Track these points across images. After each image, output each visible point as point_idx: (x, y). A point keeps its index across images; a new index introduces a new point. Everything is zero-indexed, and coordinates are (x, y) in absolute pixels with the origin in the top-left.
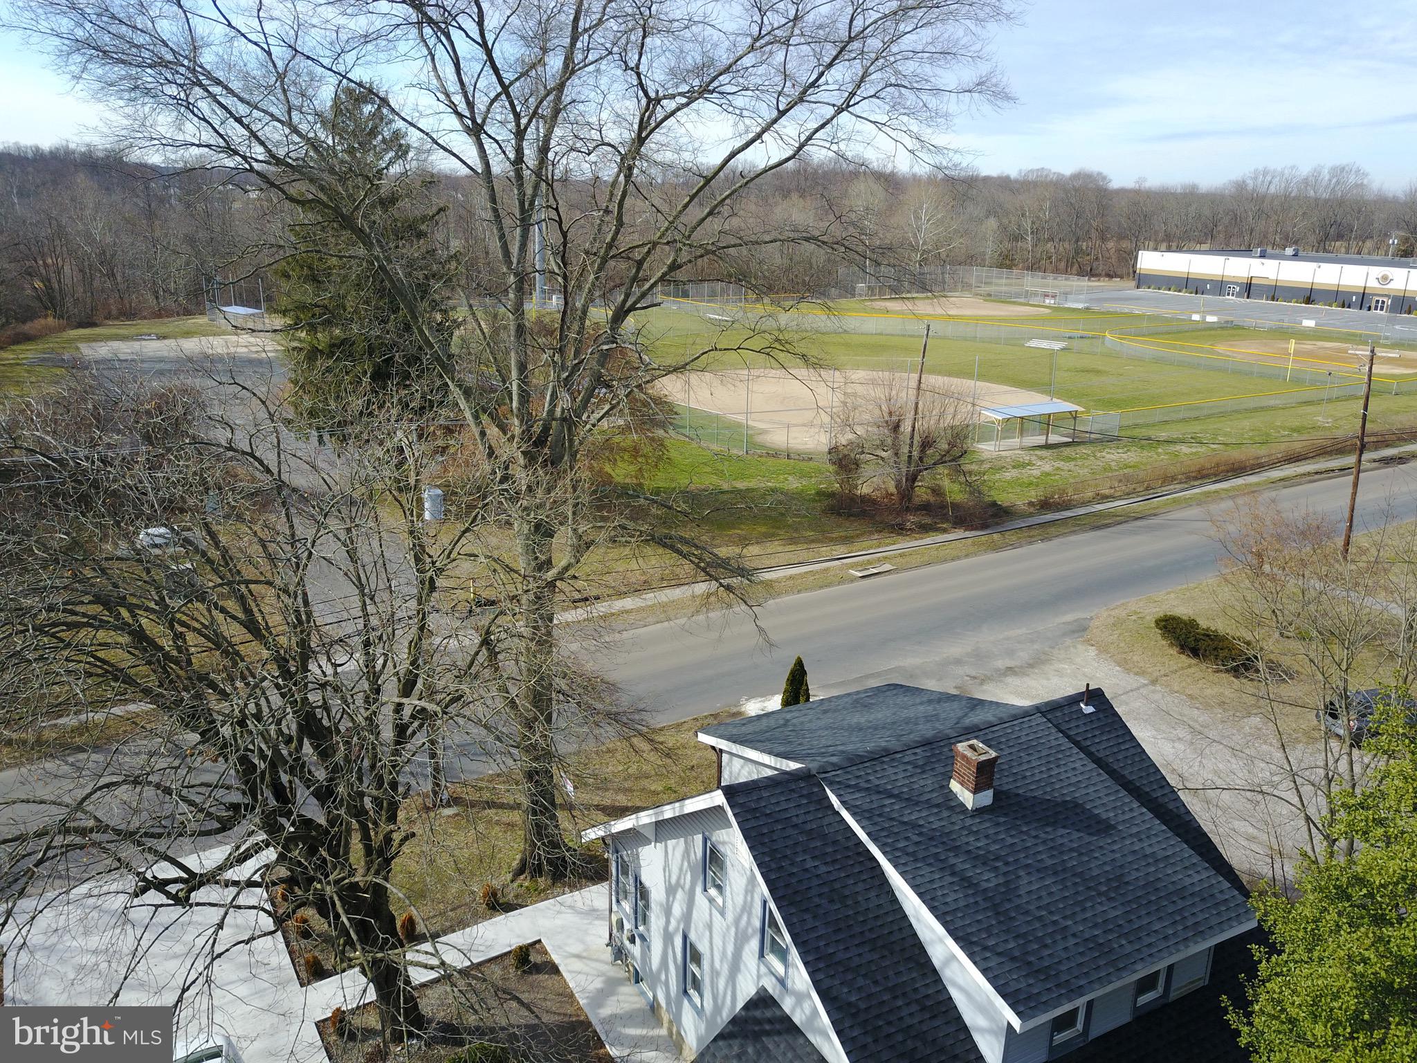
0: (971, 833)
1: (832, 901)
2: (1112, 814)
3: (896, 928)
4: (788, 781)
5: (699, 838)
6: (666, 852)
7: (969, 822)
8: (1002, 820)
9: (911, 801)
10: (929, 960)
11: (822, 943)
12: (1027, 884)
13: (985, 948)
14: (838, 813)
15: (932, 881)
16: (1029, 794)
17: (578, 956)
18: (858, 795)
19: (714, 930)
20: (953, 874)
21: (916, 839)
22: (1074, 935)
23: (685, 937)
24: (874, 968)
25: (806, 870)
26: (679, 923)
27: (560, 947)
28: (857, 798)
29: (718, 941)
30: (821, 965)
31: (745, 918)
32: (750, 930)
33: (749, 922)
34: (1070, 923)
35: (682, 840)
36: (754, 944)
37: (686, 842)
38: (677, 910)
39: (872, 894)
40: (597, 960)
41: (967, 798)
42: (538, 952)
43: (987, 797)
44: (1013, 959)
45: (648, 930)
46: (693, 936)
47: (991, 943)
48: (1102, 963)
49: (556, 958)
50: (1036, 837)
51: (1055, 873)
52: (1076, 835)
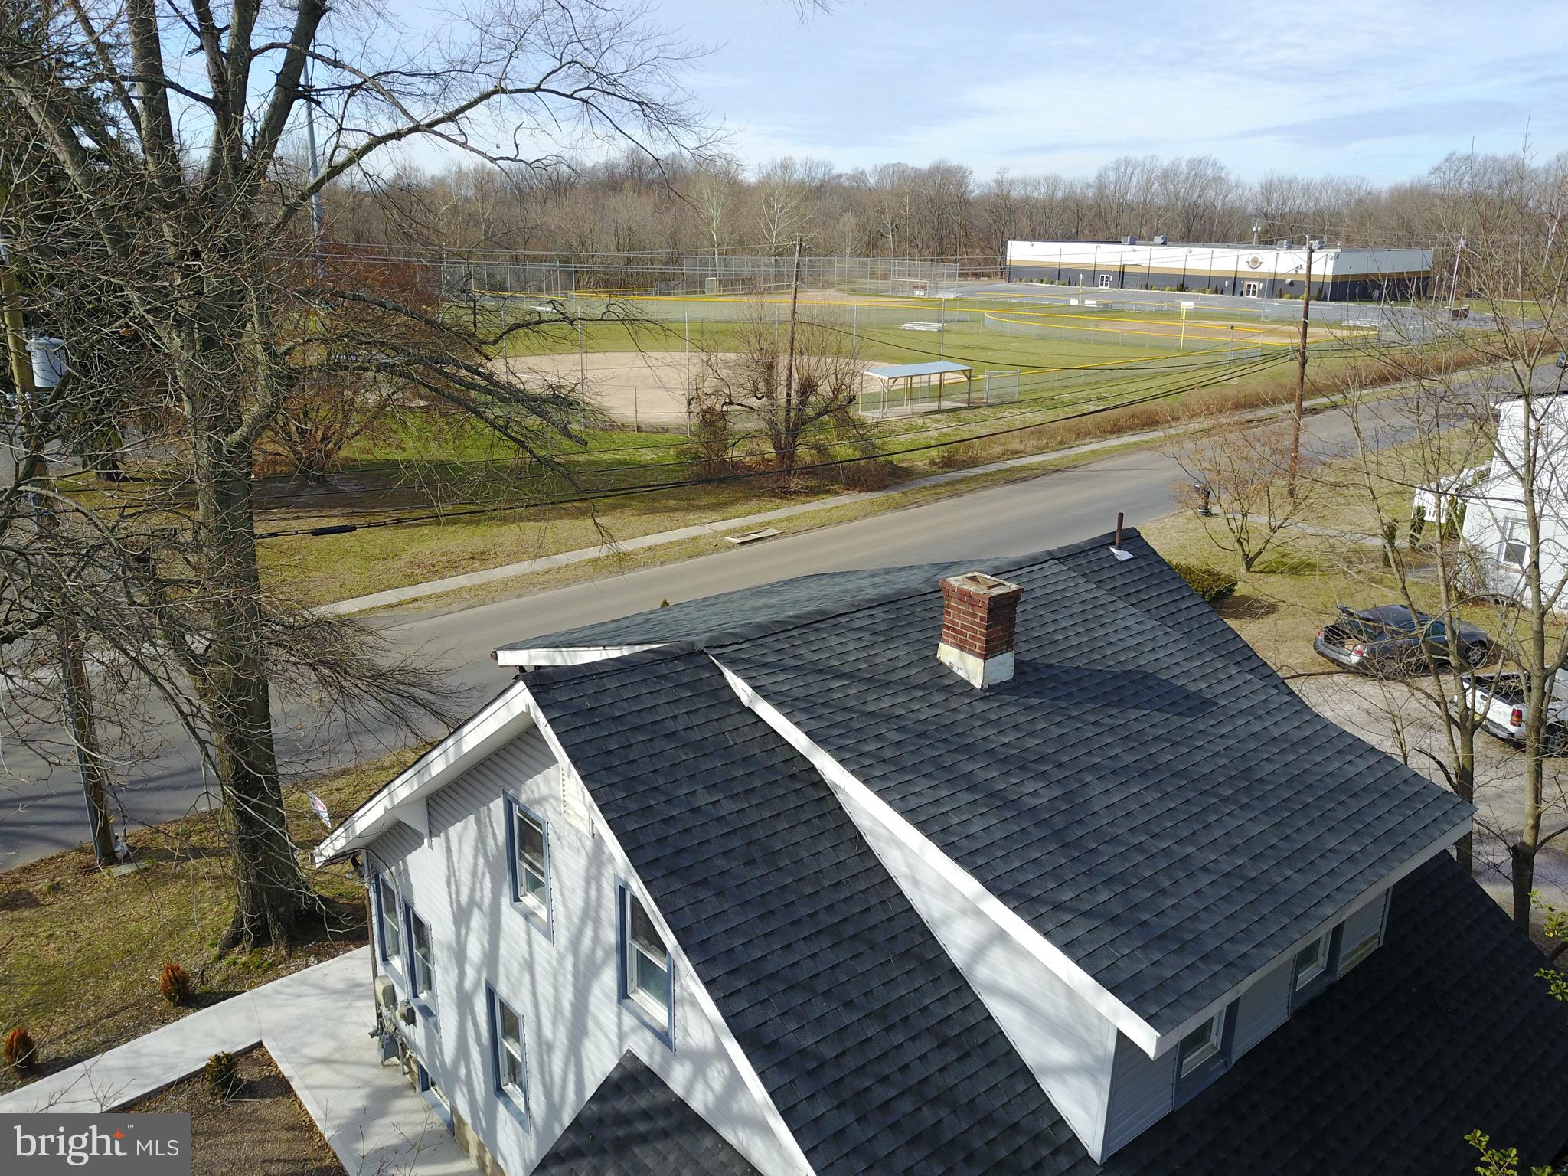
0: (988, 723)
1: (751, 862)
2: (1203, 685)
3: (874, 901)
4: (654, 662)
5: (498, 806)
6: (449, 849)
7: (980, 707)
8: (1034, 701)
9: (876, 682)
10: (941, 953)
11: (738, 942)
12: (1100, 794)
13: (1058, 907)
14: (750, 711)
15: (937, 802)
16: (1068, 664)
17: (325, 1061)
18: (781, 677)
19: (538, 969)
20: (971, 788)
21: (897, 737)
22: (1204, 869)
23: (491, 994)
24: (843, 978)
25: (696, 810)
26: (479, 973)
27: (294, 1051)
28: (781, 681)
29: (545, 989)
30: (741, 984)
31: (589, 932)
32: (600, 953)
33: (596, 939)
34: (1191, 850)
35: (472, 818)
36: (609, 977)
37: (478, 821)
38: (475, 950)
39: (825, 844)
40: (357, 1063)
41: (970, 668)
42: (256, 1062)
43: (1004, 666)
44: (1113, 920)
45: (434, 997)
46: (503, 990)
47: (1066, 896)
48: (1266, 910)
49: (286, 1069)
50: (1096, 723)
51: (1144, 774)
52: (1158, 718)
